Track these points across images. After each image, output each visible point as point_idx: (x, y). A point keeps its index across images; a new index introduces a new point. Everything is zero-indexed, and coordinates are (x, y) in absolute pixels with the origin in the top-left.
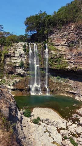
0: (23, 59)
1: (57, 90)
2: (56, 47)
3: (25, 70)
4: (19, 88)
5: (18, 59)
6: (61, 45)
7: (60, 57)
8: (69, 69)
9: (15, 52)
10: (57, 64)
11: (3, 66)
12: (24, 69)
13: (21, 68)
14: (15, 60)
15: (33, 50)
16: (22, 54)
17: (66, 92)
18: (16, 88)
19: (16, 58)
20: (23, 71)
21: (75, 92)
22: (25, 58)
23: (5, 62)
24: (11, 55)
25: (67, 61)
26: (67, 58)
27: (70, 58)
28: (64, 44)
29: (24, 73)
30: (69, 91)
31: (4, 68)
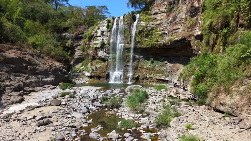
0: (105, 39)
1: (146, 78)
2: (153, 17)
3: (107, 52)
4: (96, 75)
5: (100, 39)
6: (160, 12)
7: (152, 29)
8: (161, 43)
9: (98, 30)
10: (148, 39)
11: (87, 51)
12: (105, 51)
13: (102, 50)
14: (97, 40)
15: (117, 24)
16: (103, 32)
17: (156, 81)
18: (93, 75)
19: (98, 38)
20: (105, 54)
21: (167, 79)
22: (107, 36)
23: (90, 45)
24: (94, 35)
25: (161, 33)
26: (162, 29)
27: (166, 28)
28: (164, 9)
29: (106, 56)
30: (159, 78)
31: (89, 53)
